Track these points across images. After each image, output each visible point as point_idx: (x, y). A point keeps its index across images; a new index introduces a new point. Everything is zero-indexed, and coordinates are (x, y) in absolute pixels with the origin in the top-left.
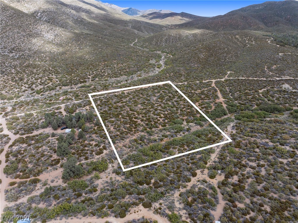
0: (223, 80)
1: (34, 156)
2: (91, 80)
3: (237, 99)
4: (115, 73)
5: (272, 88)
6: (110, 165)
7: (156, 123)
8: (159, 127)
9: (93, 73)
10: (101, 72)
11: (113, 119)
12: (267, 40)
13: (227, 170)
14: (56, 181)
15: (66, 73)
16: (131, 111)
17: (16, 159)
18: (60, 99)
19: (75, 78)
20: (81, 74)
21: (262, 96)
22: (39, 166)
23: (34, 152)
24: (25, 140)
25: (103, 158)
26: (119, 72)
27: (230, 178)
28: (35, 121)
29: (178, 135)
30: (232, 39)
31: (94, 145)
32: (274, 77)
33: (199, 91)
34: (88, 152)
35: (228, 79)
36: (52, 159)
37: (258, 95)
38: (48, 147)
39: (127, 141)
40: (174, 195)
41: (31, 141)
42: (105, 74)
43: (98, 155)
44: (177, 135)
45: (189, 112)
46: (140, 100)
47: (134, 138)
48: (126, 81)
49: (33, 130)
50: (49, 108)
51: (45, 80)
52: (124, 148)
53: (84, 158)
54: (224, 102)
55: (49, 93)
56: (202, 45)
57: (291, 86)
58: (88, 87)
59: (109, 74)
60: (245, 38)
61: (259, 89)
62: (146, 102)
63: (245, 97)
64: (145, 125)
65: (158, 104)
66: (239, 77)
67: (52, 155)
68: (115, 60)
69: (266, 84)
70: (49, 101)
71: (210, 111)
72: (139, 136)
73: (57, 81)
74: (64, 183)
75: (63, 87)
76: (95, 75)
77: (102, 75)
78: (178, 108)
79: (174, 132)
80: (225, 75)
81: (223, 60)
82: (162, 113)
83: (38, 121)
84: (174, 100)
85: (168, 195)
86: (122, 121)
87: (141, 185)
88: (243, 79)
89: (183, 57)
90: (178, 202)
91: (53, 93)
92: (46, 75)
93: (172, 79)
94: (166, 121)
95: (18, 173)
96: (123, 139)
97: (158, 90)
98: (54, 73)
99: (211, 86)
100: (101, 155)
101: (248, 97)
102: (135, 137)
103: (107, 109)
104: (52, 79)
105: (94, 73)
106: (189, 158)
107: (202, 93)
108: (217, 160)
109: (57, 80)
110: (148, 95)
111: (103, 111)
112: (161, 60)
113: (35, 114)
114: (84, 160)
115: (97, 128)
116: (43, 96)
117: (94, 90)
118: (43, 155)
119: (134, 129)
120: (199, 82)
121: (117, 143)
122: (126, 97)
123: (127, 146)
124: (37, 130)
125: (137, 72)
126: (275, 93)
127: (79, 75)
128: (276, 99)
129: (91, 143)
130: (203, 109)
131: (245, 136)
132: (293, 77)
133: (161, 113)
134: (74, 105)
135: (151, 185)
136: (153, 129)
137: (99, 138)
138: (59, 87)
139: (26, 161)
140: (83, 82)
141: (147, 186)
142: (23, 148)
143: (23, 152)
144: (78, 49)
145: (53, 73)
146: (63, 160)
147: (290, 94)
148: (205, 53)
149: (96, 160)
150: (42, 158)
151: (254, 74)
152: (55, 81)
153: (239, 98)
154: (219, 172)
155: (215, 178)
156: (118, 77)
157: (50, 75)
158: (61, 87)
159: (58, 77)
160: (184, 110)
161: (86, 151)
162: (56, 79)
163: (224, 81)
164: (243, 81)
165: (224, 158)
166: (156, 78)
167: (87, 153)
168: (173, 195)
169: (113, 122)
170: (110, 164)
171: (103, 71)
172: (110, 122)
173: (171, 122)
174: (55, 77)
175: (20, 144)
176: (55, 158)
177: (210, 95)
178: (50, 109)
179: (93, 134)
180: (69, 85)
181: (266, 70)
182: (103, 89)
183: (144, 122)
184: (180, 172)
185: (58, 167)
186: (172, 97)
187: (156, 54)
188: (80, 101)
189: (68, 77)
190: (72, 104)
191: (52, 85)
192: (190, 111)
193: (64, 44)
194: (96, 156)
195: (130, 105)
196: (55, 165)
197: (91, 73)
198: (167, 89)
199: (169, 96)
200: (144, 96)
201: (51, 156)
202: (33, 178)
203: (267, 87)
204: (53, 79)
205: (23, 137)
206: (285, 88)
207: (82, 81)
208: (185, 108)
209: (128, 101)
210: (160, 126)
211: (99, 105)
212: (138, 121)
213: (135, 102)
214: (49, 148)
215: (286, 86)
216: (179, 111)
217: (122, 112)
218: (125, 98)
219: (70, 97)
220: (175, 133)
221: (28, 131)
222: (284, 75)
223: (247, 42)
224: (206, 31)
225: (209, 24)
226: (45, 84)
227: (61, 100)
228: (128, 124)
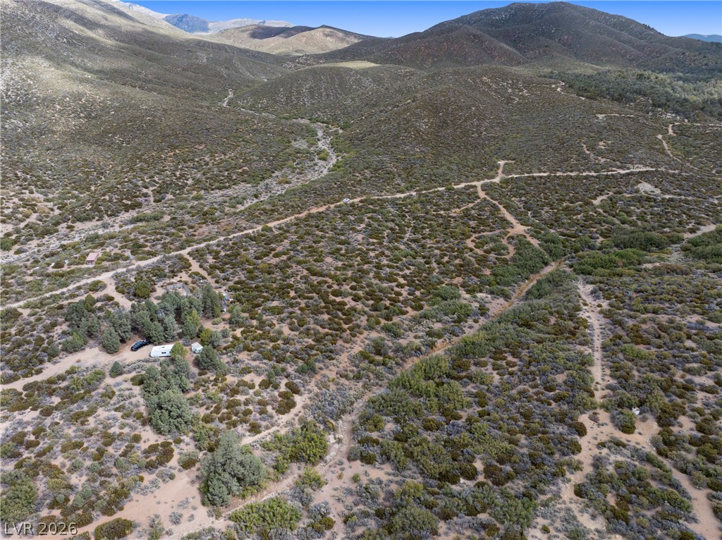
0: (497, 180)
1: (79, 445)
2: (152, 199)
3: (552, 225)
4: (215, 178)
5: (619, 193)
6: (331, 439)
7: (394, 301)
8: (407, 312)
9: (154, 181)
10: (175, 176)
11: (275, 303)
12: (553, 86)
13: (656, 404)
14: (186, 515)
15: (70, 184)
16: (314, 274)
17: (19, 466)
18: (89, 258)
19: (107, 198)
20: (118, 186)
21: (605, 214)
22: (110, 476)
23: (74, 431)
24: (23, 396)
25: (302, 420)
26: (226, 173)
27: (673, 425)
28: (35, 333)
29: (465, 327)
30: (476, 86)
31: (260, 385)
32: (613, 169)
33: (458, 210)
34: (251, 407)
35: (509, 179)
36: (144, 446)
37: (595, 213)
38: (116, 410)
39: (343, 360)
40: (561, 495)
41: (48, 399)
42: (185, 181)
43: (284, 414)
44: (464, 329)
45: (461, 266)
46: (321, 243)
47: (357, 349)
48: (256, 196)
49: (41, 362)
50: (65, 290)
51: (14, 209)
52: (343, 381)
53: (246, 430)
54: (528, 233)
55: (39, 246)
56: (413, 102)
57: (656, 187)
58: (155, 219)
59: (198, 181)
60: (503, 81)
61: (590, 198)
62: (341, 249)
63: (570, 219)
64: (371, 310)
65: (377, 252)
66: (531, 172)
67: (137, 432)
68: (200, 144)
69: (601, 186)
70: (53, 267)
71: (507, 257)
72: (367, 342)
73: (52, 210)
74: (214, 519)
75: (78, 225)
76: (160, 187)
77: (180, 184)
78: (429, 258)
79: (452, 322)
80: (495, 169)
81: (476, 135)
82: (398, 275)
83: (47, 331)
84: (406, 239)
85: (542, 497)
86: (303, 305)
87: (454, 482)
88: (545, 177)
89: (375, 130)
90: (586, 516)
91: (53, 243)
92: (12, 194)
93: (376, 185)
94: (418, 293)
95: (44, 513)
96: (330, 355)
97: (356, 215)
98: (36, 186)
99: (479, 198)
100: (294, 411)
101: (575, 217)
102: (357, 346)
103: (242, 276)
104: (34, 202)
105: (156, 179)
106: (540, 386)
107: (466, 214)
108: (613, 382)
109: (50, 205)
110: (336, 229)
111: (235, 283)
112: (319, 140)
113: (26, 312)
114: (248, 433)
115: (242, 333)
116: (23, 255)
117: (181, 227)
118: (109, 439)
119: (346, 324)
120: (444, 188)
121: (321, 369)
122: (278, 239)
123: (351, 375)
124: (54, 359)
125: (273, 172)
126: (629, 205)
127: (112, 187)
128: (637, 219)
129: (247, 378)
130: (491, 255)
131: (639, 311)
132: (652, 167)
133: (395, 274)
134: (142, 272)
135: (481, 478)
136: (394, 318)
137: (265, 361)
138: (64, 225)
139: (55, 467)
140: (133, 207)
141: (471, 483)
142: (28, 423)
143: (32, 438)
144: (85, 117)
145: (33, 187)
146: (182, 445)
147: (663, 205)
148: (429, 120)
149: (287, 429)
150: (110, 450)
151: (563, 163)
152: (47, 210)
153: (556, 221)
154: (636, 411)
155: (636, 431)
156: (226, 188)
157: (25, 193)
158: (70, 223)
159: (51, 196)
160: (447, 262)
161: (243, 408)
162: (46, 203)
163: (500, 182)
164: (546, 181)
165: (628, 374)
166: (333, 184)
167: (250, 412)
168: (557, 496)
169: (279, 311)
170: (330, 434)
171: (178, 173)
172: (273, 311)
173: (431, 296)
174: (42, 197)
175: (14, 411)
176: (152, 442)
177: (488, 218)
178: (69, 290)
179: (240, 352)
180: (94, 218)
181: (588, 152)
182: (203, 223)
183: (363, 303)
184: (541, 429)
185: (175, 469)
186: (397, 231)
187: (299, 125)
188: (155, 259)
189: (82, 196)
190: (133, 270)
191: (41, 221)
192: (462, 263)
193: (38, 105)
194: (280, 416)
195: (301, 259)
196: (161, 464)
197: (147, 181)
198: (377, 210)
199: (391, 229)
200: (327, 233)
201: (137, 439)
202: (105, 520)
203: (606, 191)
204: (39, 204)
205: (15, 390)
206: (645, 192)
207: (129, 203)
208: (446, 255)
209: (291, 250)
210: (409, 309)
211: (213, 267)
212: (346, 300)
213: (312, 251)
214: (119, 414)
215: (645, 187)
216: (435, 265)
217: (291, 281)
218: (277, 241)
219: (116, 251)
220: (455, 322)
221: (26, 367)
222: (631, 163)
223: (510, 90)
224: (401, 69)
225: (398, 51)
226: (17, 219)
227: (91, 261)
228: (322, 313)
